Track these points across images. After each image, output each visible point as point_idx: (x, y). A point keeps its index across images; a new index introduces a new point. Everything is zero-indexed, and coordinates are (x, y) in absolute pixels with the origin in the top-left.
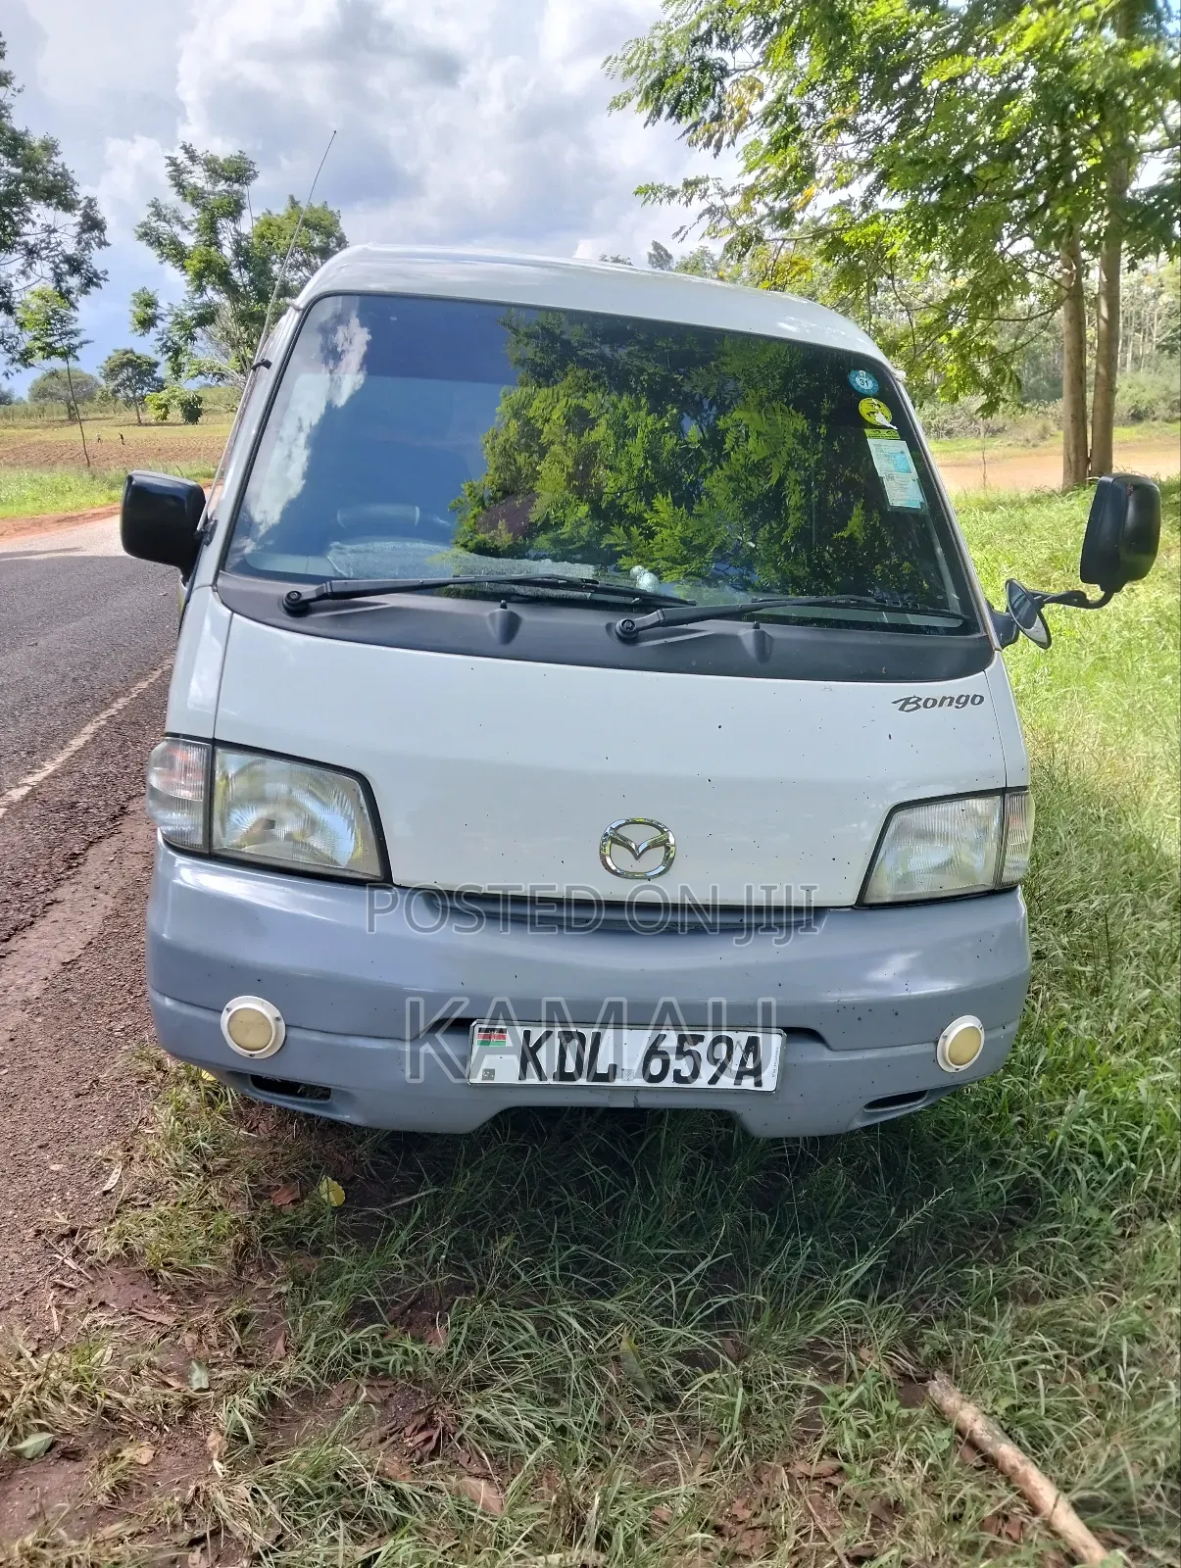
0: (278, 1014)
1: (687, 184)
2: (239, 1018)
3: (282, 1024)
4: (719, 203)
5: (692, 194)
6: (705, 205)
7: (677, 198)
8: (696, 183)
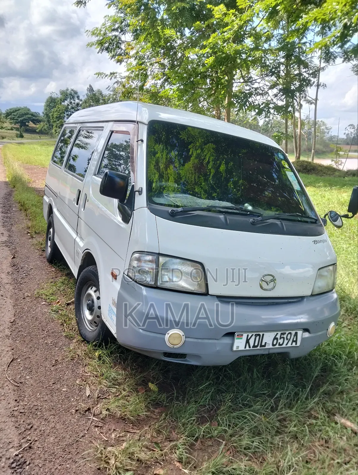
0: (183, 334)
1: (111, 74)
2: (172, 336)
3: (184, 337)
4: (120, 80)
5: (112, 77)
6: (116, 80)
7: (107, 77)
8: (114, 73)
